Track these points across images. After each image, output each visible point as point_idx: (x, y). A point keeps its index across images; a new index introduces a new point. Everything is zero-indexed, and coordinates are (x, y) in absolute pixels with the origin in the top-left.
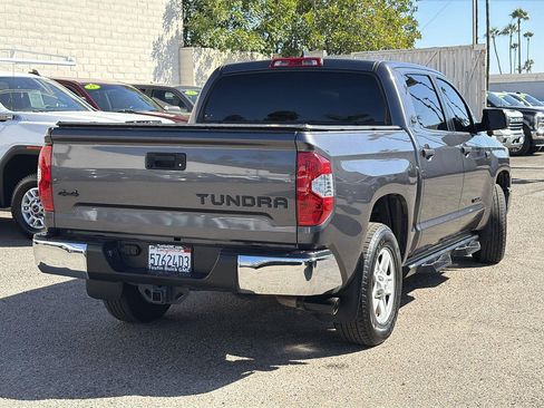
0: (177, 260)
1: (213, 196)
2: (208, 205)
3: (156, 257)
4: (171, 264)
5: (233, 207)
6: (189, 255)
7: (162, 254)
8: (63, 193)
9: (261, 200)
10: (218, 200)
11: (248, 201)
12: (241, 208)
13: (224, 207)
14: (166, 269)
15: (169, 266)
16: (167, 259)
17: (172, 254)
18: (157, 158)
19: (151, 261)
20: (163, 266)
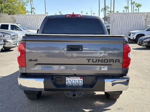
0: (77, 82)
1: (93, 60)
2: (91, 62)
3: (69, 81)
4: (75, 83)
5: (100, 63)
6: (82, 80)
7: (71, 80)
8: (31, 60)
9: (110, 61)
10: (94, 61)
11: (106, 61)
12: (103, 63)
13: (97, 63)
14: (73, 85)
15: (74, 84)
16: (73, 81)
17: (75, 80)
18: (71, 47)
19: (67, 83)
20: (72, 84)
